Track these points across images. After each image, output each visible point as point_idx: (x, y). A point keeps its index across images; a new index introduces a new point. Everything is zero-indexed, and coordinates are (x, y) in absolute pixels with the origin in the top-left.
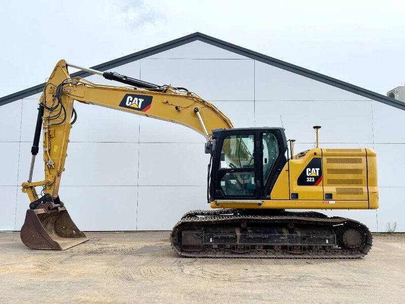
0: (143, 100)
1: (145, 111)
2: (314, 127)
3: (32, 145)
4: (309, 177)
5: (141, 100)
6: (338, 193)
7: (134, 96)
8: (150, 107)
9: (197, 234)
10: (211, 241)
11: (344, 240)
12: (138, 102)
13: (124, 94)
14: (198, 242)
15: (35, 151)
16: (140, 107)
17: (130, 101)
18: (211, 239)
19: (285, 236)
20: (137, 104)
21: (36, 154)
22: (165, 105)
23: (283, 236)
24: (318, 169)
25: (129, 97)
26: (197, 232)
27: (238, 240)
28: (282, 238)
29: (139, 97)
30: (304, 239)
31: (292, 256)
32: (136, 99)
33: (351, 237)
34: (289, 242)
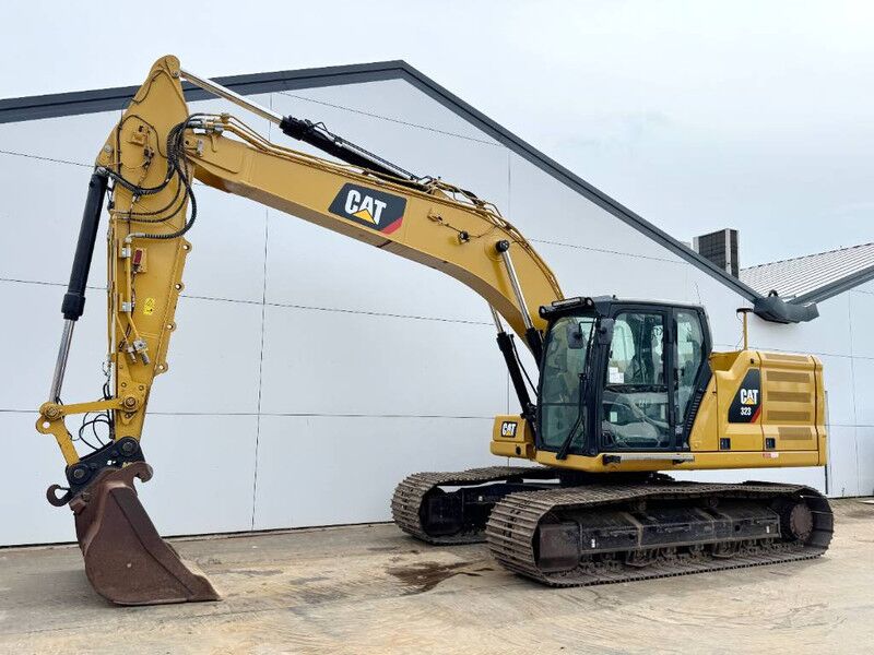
0: (384, 205)
1: (388, 233)
2: (739, 311)
3: (65, 290)
4: (745, 406)
5: (381, 205)
6: (782, 437)
7: (364, 192)
8: (400, 225)
9: (569, 532)
10: (593, 545)
11: (792, 525)
12: (372, 209)
13: (342, 182)
14: (569, 550)
15: (73, 307)
16: (377, 220)
17: (354, 203)
18: (593, 541)
19: (710, 525)
20: (371, 211)
21: (76, 319)
22: (432, 223)
23: (707, 525)
24: (756, 391)
25: (352, 193)
26: (568, 528)
27: (640, 539)
28: (707, 528)
29: (376, 195)
30: (737, 528)
31: (722, 564)
32: (368, 199)
33: (800, 518)
34: (718, 536)
